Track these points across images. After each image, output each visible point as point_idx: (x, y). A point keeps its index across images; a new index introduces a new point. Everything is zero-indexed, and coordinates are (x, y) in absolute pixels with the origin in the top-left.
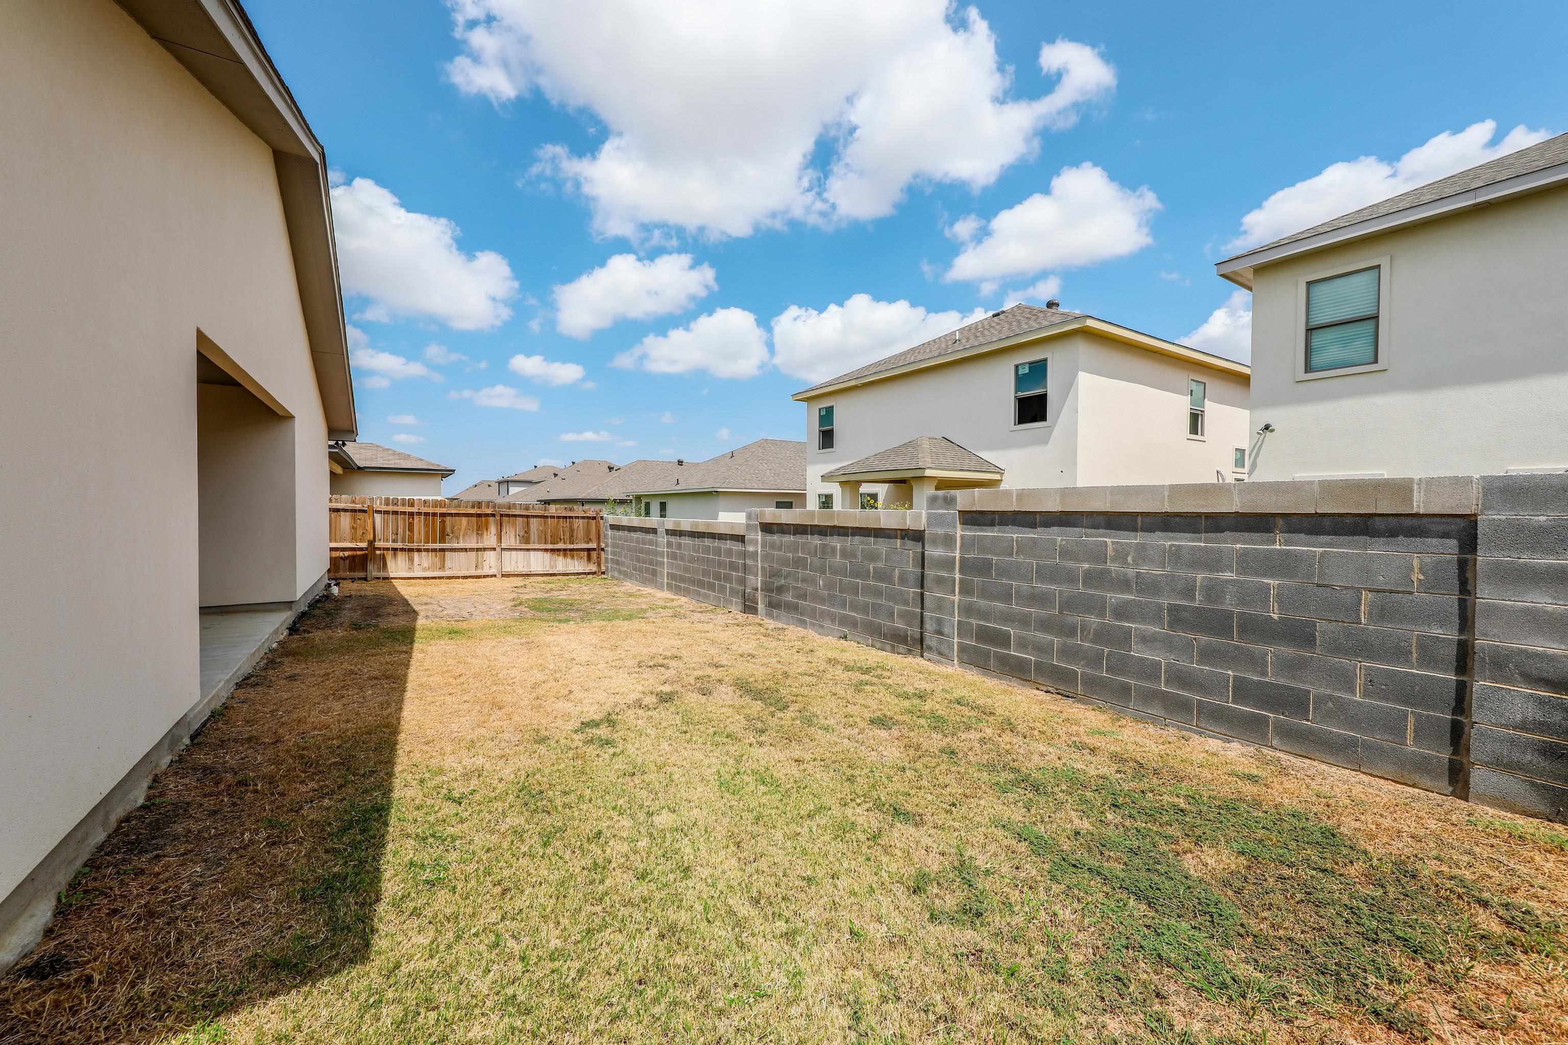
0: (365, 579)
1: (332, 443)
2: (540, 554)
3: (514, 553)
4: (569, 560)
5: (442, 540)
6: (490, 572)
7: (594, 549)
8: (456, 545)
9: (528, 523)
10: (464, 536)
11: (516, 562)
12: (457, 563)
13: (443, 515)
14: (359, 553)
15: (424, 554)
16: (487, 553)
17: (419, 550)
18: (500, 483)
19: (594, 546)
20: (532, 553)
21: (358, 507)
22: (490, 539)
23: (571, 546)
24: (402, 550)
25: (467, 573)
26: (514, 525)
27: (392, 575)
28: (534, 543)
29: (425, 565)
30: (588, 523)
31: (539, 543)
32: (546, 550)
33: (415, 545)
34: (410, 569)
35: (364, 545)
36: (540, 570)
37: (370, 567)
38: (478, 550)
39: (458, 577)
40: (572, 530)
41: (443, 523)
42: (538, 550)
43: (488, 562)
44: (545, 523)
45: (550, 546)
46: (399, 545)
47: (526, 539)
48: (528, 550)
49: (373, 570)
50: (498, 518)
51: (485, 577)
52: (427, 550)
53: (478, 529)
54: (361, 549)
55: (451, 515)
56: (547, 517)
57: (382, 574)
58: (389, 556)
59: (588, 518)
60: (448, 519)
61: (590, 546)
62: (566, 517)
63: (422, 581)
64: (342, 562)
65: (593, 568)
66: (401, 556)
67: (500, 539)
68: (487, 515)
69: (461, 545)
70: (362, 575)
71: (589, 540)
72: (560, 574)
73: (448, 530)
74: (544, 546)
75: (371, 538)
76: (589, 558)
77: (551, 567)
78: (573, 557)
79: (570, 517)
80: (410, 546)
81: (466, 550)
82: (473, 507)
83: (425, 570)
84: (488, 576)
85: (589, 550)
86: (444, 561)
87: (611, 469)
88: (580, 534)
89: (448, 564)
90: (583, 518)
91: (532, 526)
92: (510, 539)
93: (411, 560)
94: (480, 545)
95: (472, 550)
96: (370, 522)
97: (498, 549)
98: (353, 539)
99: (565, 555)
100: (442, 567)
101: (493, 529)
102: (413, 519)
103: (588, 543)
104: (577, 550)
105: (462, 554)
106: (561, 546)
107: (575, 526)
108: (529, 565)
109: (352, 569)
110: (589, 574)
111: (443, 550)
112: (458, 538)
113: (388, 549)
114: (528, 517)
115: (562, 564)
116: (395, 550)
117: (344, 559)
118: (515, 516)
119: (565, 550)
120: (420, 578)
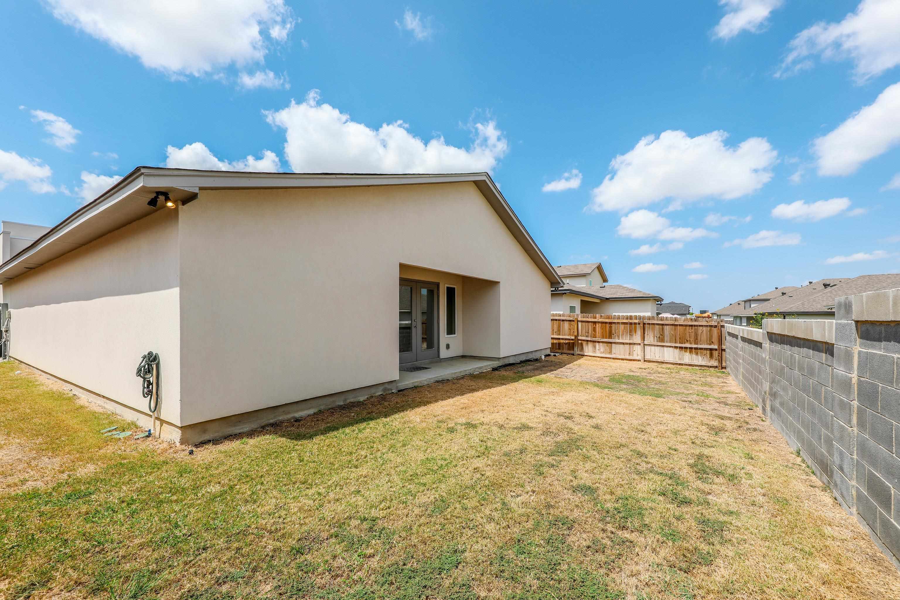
0: (573, 355)
1: (554, 289)
2: (671, 349)
3: (653, 348)
4: (694, 356)
5: (610, 337)
6: (638, 358)
7: (716, 350)
8: (617, 341)
9: (663, 329)
10: (622, 335)
11: (654, 353)
12: (619, 351)
13: (611, 323)
14: (571, 341)
15: (601, 344)
16: (636, 346)
17: (599, 342)
18: (745, 302)
19: (716, 347)
20: (665, 349)
21: (571, 319)
22: (637, 338)
23: (695, 346)
24: (591, 341)
25: (623, 357)
26: (653, 330)
27: (586, 354)
28: (667, 342)
29: (602, 350)
30: (710, 330)
31: (670, 342)
32: (676, 347)
33: (596, 339)
34: (594, 352)
35: (573, 338)
36: (671, 360)
37: (576, 349)
38: (630, 344)
39: (619, 359)
40: (696, 335)
41: (611, 327)
42: (670, 347)
43: (636, 351)
44: (675, 329)
45: (678, 345)
46: (589, 339)
47: (661, 339)
48: (663, 346)
49: (577, 351)
50: (642, 325)
51: (634, 360)
52: (603, 342)
53: (631, 331)
54: (572, 340)
55: (614, 323)
56: (676, 325)
57: (581, 353)
58: (584, 343)
59: (711, 326)
60: (613, 325)
61: (712, 347)
62: (692, 326)
63: (599, 359)
64: (565, 345)
65: (715, 363)
66: (590, 344)
67: (643, 338)
68: (635, 324)
69: (621, 341)
70: (572, 352)
71: (712, 343)
72: (686, 365)
73: (613, 332)
74: (674, 345)
75: (576, 334)
76: (711, 356)
77: (680, 359)
78: (697, 354)
79: (695, 326)
80: (594, 339)
81: (623, 344)
82: (627, 319)
83: (601, 353)
84: (636, 360)
85: (711, 350)
86: (611, 349)
87: (826, 286)
88: (704, 337)
89: (614, 351)
90: (706, 326)
91: (665, 331)
92: (650, 338)
93: (595, 347)
94: (631, 341)
95: (627, 344)
96: (576, 326)
97: (642, 345)
98: (570, 335)
99: (690, 352)
100: (610, 352)
101: (639, 332)
102: (596, 325)
103: (710, 344)
104: (701, 349)
105: (622, 346)
106: (688, 345)
107: (700, 332)
108: (663, 357)
109: (569, 349)
110: (711, 367)
111: (611, 343)
112: (618, 337)
113: (584, 340)
114: (663, 325)
115: (687, 358)
116: (587, 341)
117: (566, 344)
118: (654, 324)
119: (691, 348)
120: (599, 357)
